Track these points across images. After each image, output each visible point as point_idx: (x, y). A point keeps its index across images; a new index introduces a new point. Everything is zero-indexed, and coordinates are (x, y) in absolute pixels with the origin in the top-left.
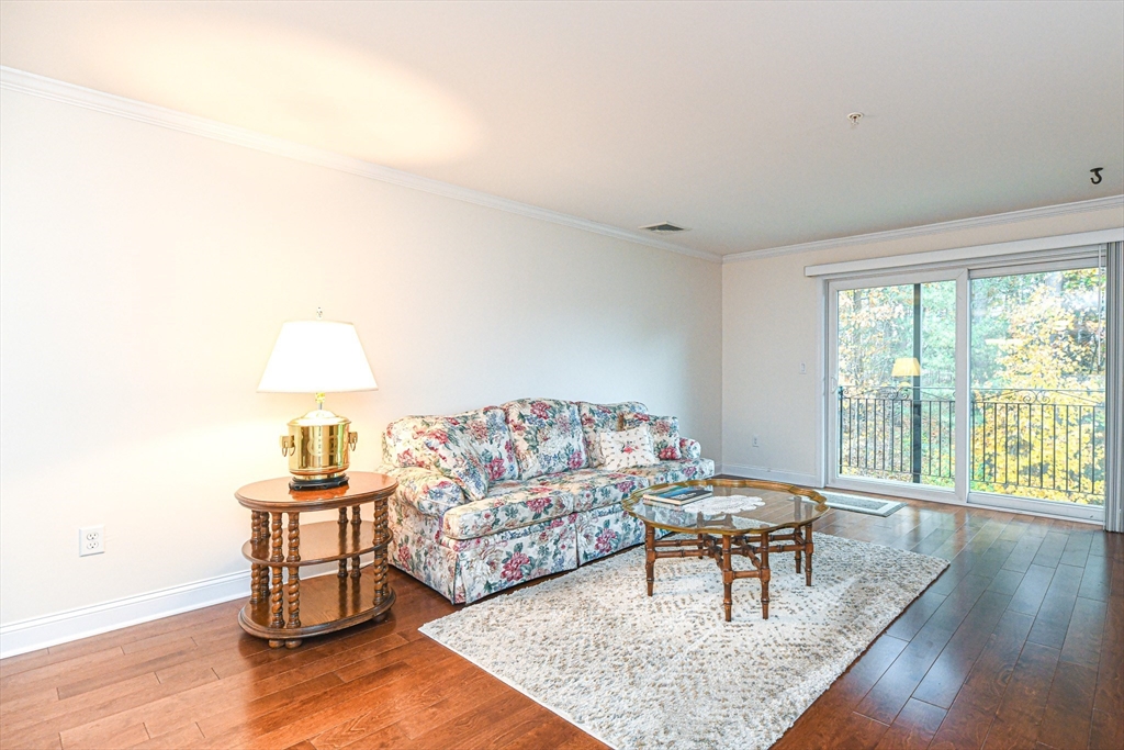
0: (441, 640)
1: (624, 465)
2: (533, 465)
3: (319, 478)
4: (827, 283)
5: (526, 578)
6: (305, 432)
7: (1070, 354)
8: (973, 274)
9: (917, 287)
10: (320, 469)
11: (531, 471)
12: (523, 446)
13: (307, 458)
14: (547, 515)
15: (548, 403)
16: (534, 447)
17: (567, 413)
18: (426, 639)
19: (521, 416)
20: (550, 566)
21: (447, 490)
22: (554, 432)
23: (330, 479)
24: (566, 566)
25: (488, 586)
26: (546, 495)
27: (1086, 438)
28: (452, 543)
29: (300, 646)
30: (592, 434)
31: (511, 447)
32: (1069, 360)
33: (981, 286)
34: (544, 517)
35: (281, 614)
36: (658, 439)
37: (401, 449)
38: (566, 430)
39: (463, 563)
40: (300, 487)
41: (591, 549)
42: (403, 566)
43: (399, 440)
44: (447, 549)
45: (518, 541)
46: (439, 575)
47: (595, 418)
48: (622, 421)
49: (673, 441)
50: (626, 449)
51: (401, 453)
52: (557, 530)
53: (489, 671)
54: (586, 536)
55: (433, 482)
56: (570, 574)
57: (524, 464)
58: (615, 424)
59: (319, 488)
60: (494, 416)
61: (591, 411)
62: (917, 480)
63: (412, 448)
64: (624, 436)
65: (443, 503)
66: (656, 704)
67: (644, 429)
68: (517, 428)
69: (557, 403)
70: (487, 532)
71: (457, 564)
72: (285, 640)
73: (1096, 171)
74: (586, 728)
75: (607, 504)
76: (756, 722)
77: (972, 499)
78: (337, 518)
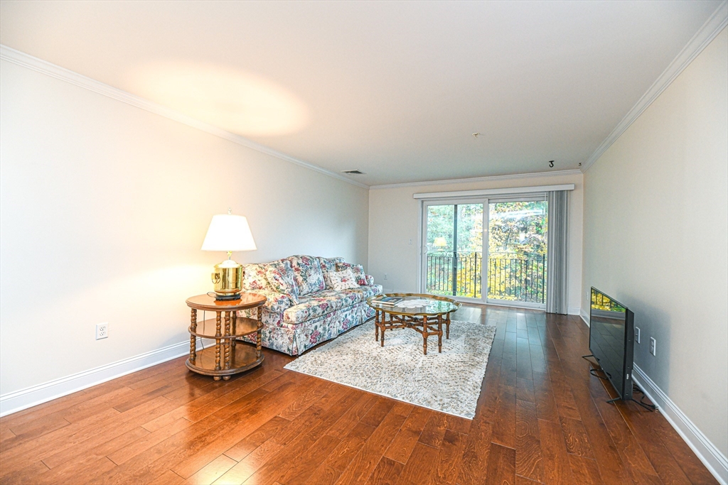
0: (301, 371)
1: (343, 288)
2: (305, 288)
3: (230, 294)
4: (423, 202)
5: (318, 343)
6: (225, 270)
7: (500, 237)
8: (491, 201)
9: (456, 206)
10: (230, 290)
11: (305, 292)
12: (300, 279)
13: (225, 284)
14: (328, 311)
15: (308, 258)
16: (305, 279)
17: (316, 263)
18: (290, 372)
19: (298, 264)
20: (326, 337)
21: (285, 300)
22: (312, 272)
23: (235, 295)
24: (332, 336)
25: (305, 346)
26: (325, 302)
27: (508, 275)
28: (290, 326)
29: (229, 379)
30: (326, 273)
31: (296, 280)
32: (499, 239)
33: (492, 206)
34: (326, 312)
35: (219, 363)
36: (356, 275)
37: (251, 280)
38: (317, 271)
39: (297, 335)
40: (220, 299)
41: (341, 328)
42: (251, 340)
43: (250, 276)
44: (287, 329)
45: (315, 324)
46: (281, 342)
47: (327, 265)
48: (337, 267)
49: (363, 276)
50: (343, 280)
51: (251, 282)
52: (329, 319)
53: (335, 381)
54: (339, 322)
55: (279, 296)
56: (335, 340)
57: (301, 288)
58: (334, 268)
59: (228, 300)
60: (287, 264)
61: (325, 262)
62: (454, 294)
63: (257, 280)
64: (342, 274)
65: (283, 306)
66: (422, 387)
67: (349, 270)
68: (297, 270)
69: (311, 257)
70: (306, 319)
71: (294, 336)
72: (222, 376)
73: (551, 162)
74: (400, 399)
75: (346, 306)
76: (467, 390)
77: (489, 301)
78: (215, 317)
